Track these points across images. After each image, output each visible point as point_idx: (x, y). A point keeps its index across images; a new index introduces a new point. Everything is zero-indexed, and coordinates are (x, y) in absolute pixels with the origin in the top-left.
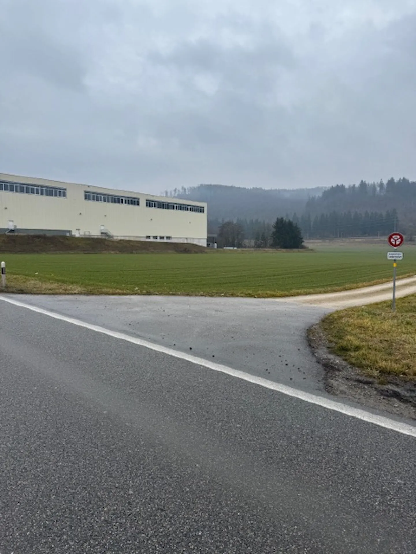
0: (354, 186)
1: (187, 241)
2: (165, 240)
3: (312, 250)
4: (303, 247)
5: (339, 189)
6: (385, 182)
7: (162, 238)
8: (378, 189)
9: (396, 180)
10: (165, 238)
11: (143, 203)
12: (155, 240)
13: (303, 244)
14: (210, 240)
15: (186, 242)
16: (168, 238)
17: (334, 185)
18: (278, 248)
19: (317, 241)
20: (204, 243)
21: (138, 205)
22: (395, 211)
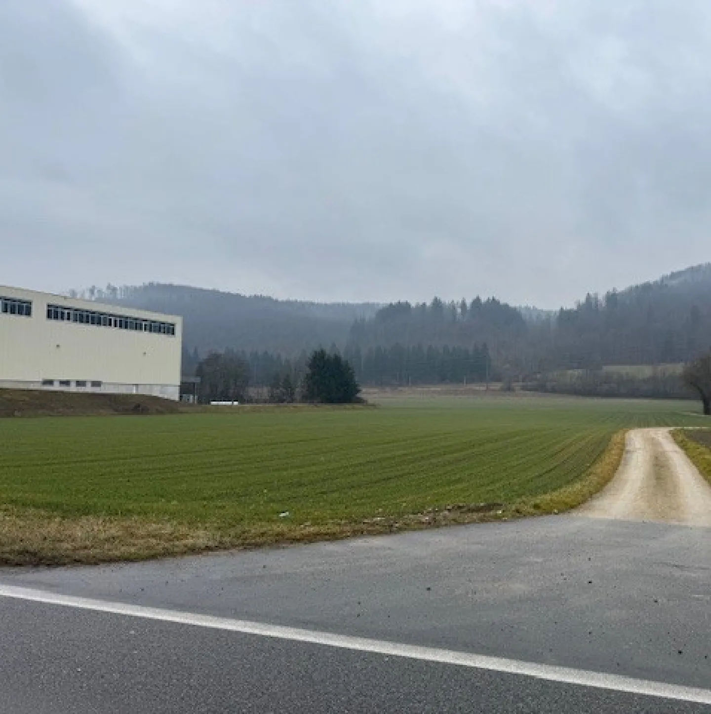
0: (424, 304)
1: (137, 390)
2: (89, 389)
3: (373, 405)
4: (360, 401)
5: (402, 309)
6: (469, 302)
7: (79, 383)
8: (459, 310)
9: (484, 299)
10: (89, 385)
11: (39, 310)
12: (64, 388)
13: (359, 395)
14: (185, 389)
15: (134, 392)
16: (96, 384)
17: (394, 301)
18: (318, 402)
19: (371, 390)
20: (173, 394)
21: (28, 313)
22: (485, 345)
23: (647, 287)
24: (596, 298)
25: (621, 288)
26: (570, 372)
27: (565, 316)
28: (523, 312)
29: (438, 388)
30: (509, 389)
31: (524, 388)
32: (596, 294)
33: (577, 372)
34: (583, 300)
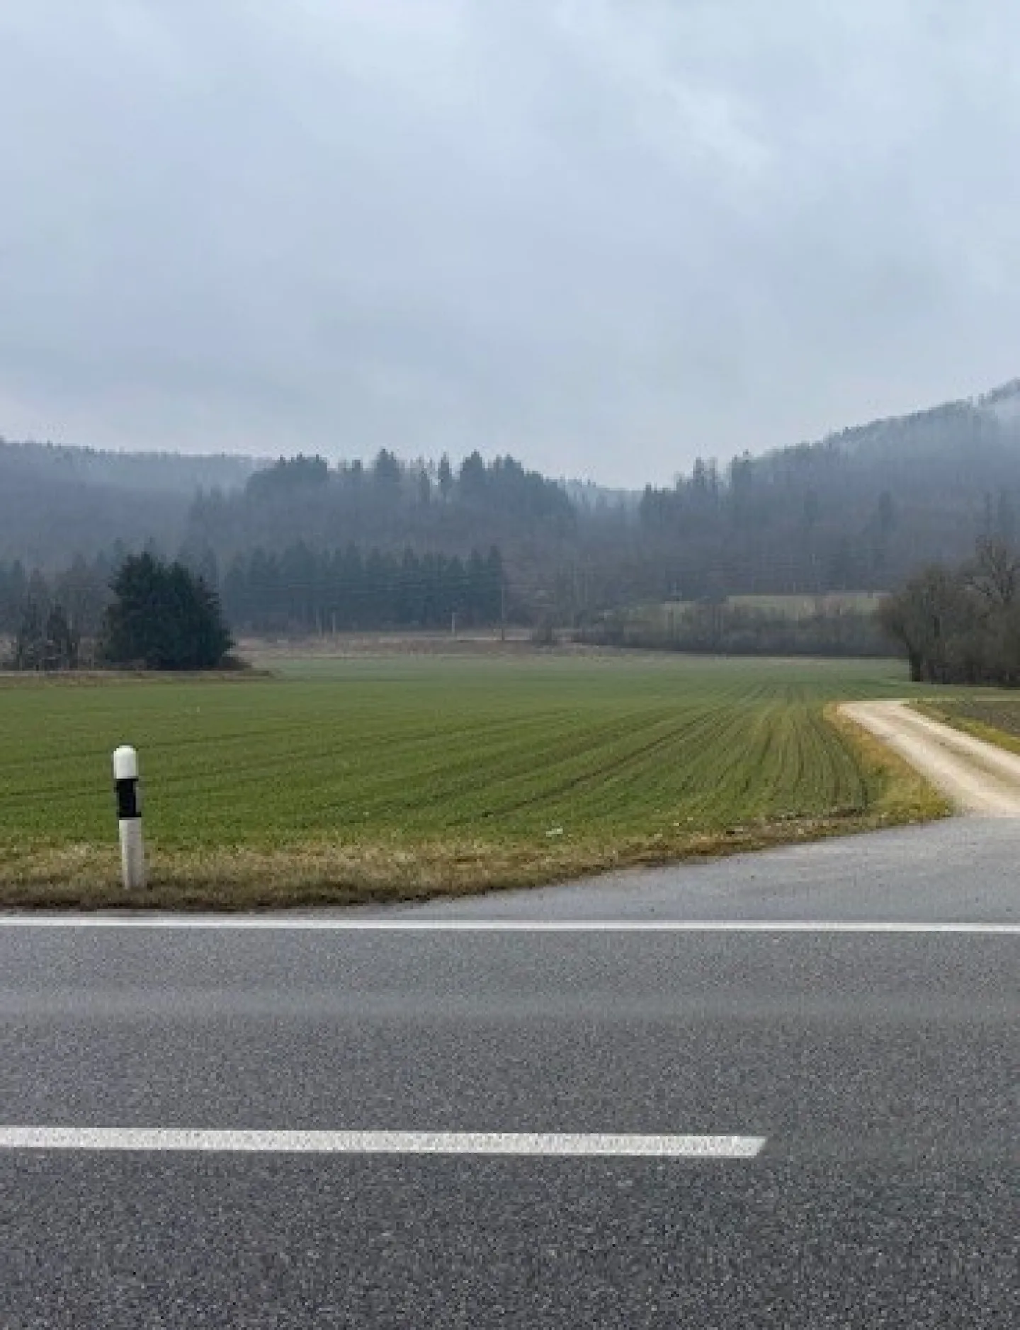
0: (358, 464)
3: (266, 673)
4: (233, 665)
6: (456, 466)
8: (435, 482)
9: (488, 459)
13: (231, 653)
17: (289, 455)
18: (141, 667)
22: (495, 553)
23: (802, 455)
24: (713, 471)
25: (758, 452)
26: (668, 607)
27: (653, 501)
28: (570, 492)
29: (395, 639)
30: (546, 641)
31: (577, 639)
32: (714, 461)
33: (681, 608)
34: (688, 472)
